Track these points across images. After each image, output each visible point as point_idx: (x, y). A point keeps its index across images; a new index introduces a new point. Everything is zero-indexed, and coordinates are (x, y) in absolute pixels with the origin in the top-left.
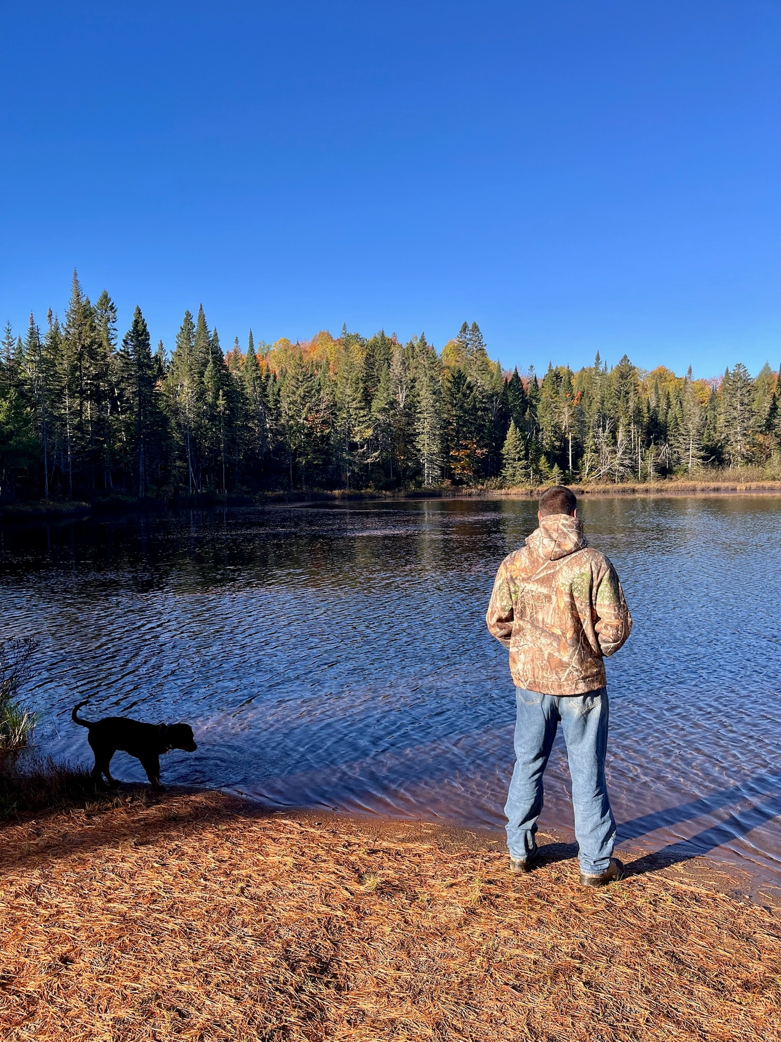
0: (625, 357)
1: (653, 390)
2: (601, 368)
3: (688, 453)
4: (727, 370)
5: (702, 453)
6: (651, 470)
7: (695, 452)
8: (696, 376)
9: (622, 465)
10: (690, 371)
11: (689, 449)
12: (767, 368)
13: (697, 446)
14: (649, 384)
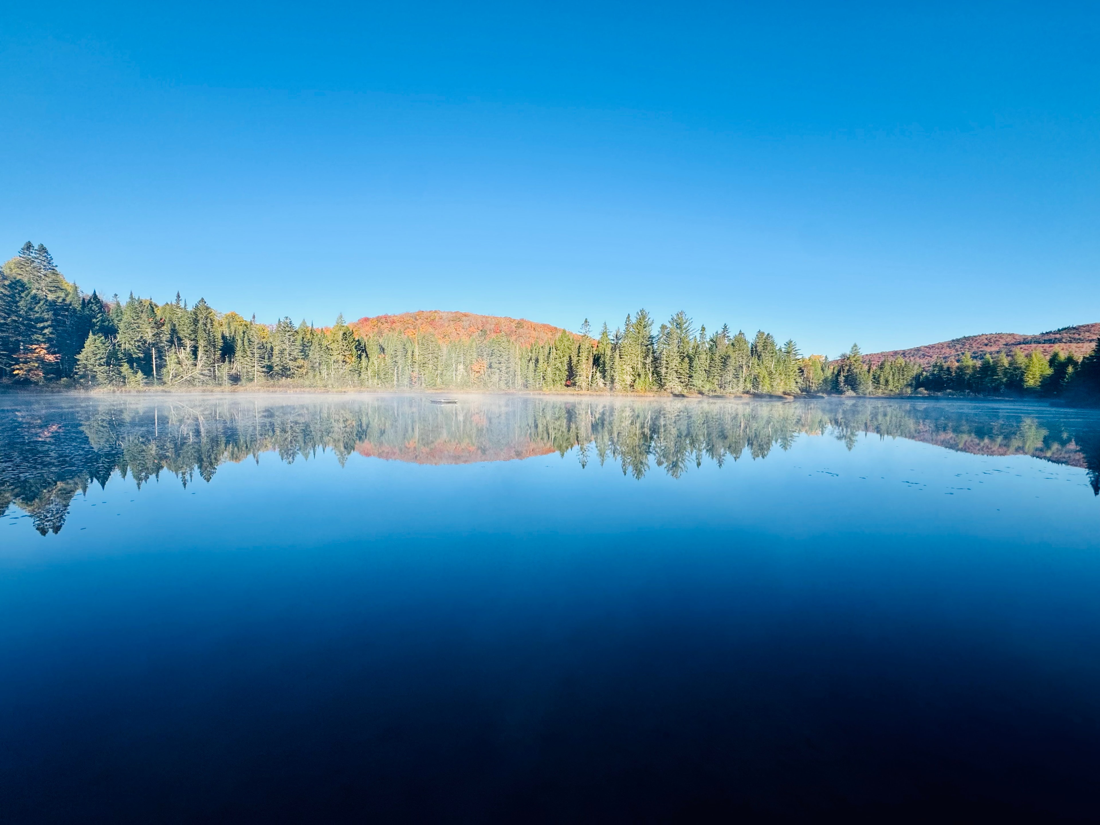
0: (203, 299)
1: (226, 326)
2: (182, 304)
3: (253, 369)
4: (279, 320)
5: (264, 369)
6: (226, 378)
7: (259, 368)
8: (258, 322)
9: (202, 374)
10: (254, 317)
11: (254, 366)
12: (304, 322)
13: (260, 364)
14: (224, 321)
